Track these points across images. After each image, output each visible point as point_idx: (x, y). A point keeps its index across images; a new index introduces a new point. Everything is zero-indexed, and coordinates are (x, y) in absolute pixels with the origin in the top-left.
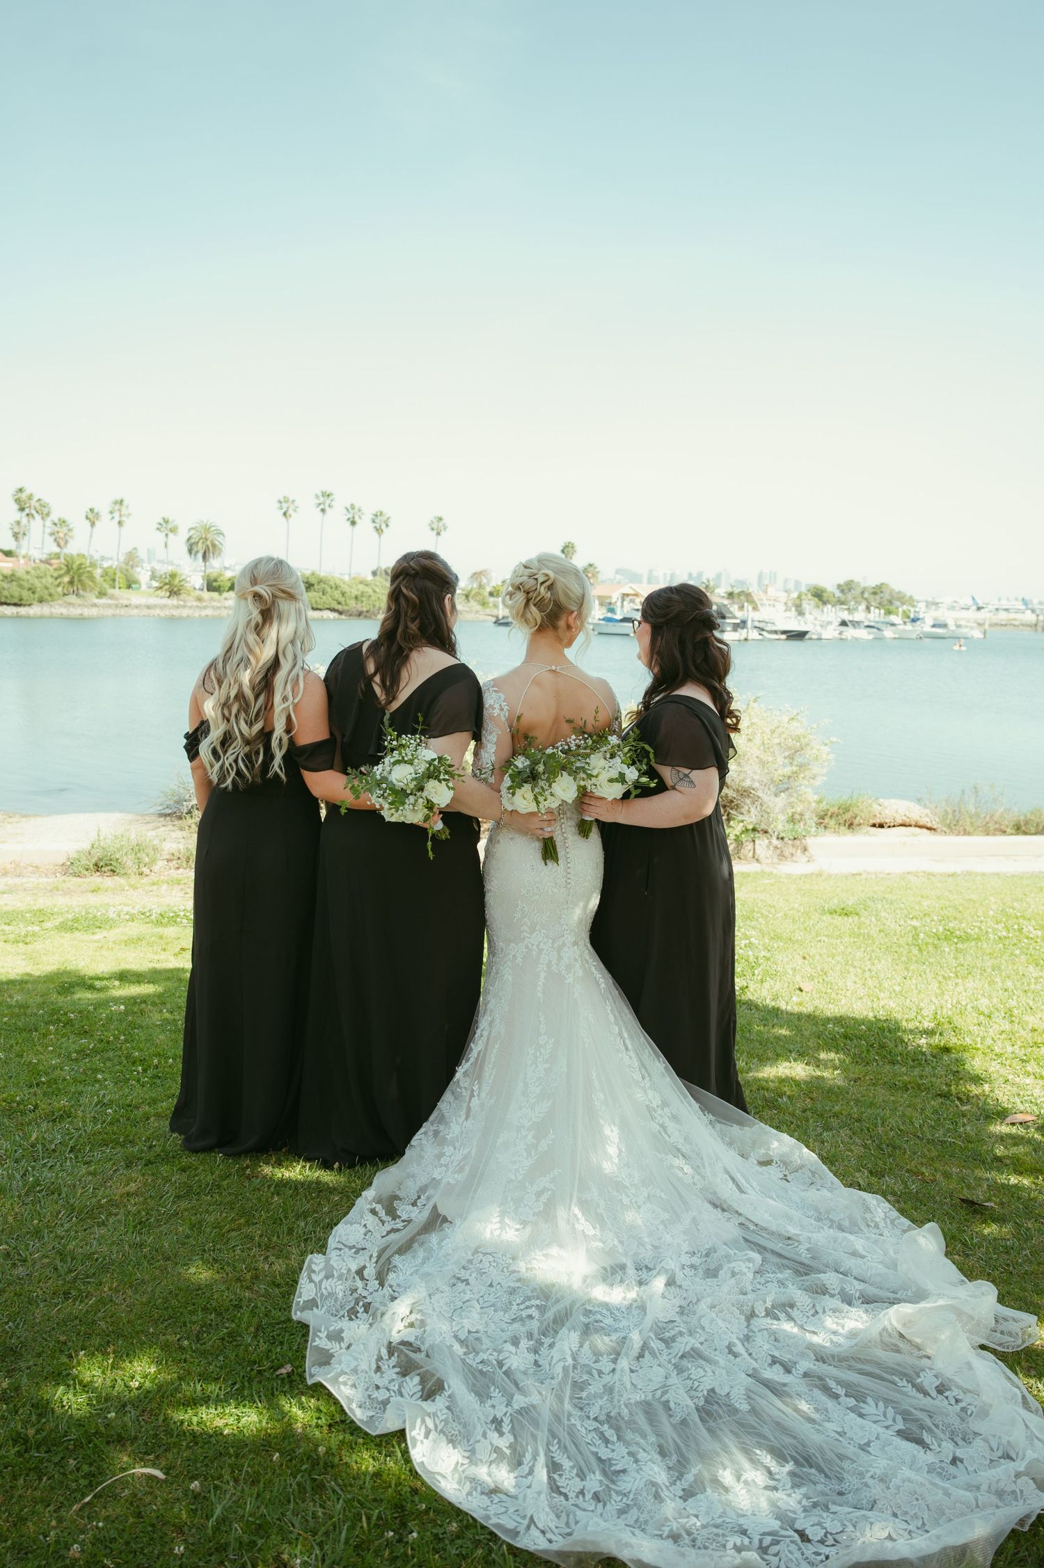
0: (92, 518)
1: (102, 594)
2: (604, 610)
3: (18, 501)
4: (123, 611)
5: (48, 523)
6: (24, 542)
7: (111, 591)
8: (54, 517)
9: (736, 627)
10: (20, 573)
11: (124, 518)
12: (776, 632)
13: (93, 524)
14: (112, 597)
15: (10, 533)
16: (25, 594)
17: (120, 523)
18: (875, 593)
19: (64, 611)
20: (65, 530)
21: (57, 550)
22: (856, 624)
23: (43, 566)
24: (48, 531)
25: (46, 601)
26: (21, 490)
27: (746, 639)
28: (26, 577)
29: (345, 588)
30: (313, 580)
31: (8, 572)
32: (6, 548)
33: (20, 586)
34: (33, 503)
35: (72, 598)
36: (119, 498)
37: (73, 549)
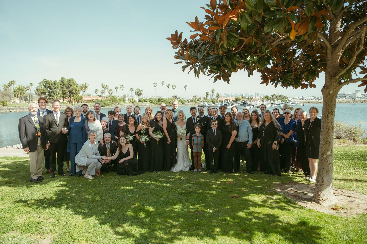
0: (117, 88)
1: (119, 104)
2: (221, 103)
3: (102, 86)
4: (123, 107)
5: (108, 90)
6: (103, 94)
7: (120, 103)
8: (109, 89)
9: (248, 105)
10: (103, 100)
11: (123, 88)
12: (257, 106)
13: (117, 90)
14: (121, 104)
15: (101, 92)
16: (104, 104)
17: (122, 89)
18: (279, 97)
19: (111, 107)
20: (111, 91)
21: (109, 95)
22: (274, 104)
23: (107, 99)
24: (108, 92)
25: (108, 106)
26: (103, 84)
27: (250, 108)
28: (104, 101)
29: (167, 100)
30: (160, 99)
31: (100, 100)
32: (100, 95)
33: (103, 103)
34: (106, 86)
35: (113, 105)
36: (122, 85)
37: (113, 95)
